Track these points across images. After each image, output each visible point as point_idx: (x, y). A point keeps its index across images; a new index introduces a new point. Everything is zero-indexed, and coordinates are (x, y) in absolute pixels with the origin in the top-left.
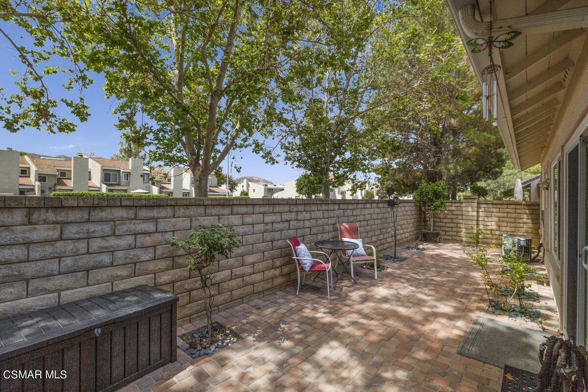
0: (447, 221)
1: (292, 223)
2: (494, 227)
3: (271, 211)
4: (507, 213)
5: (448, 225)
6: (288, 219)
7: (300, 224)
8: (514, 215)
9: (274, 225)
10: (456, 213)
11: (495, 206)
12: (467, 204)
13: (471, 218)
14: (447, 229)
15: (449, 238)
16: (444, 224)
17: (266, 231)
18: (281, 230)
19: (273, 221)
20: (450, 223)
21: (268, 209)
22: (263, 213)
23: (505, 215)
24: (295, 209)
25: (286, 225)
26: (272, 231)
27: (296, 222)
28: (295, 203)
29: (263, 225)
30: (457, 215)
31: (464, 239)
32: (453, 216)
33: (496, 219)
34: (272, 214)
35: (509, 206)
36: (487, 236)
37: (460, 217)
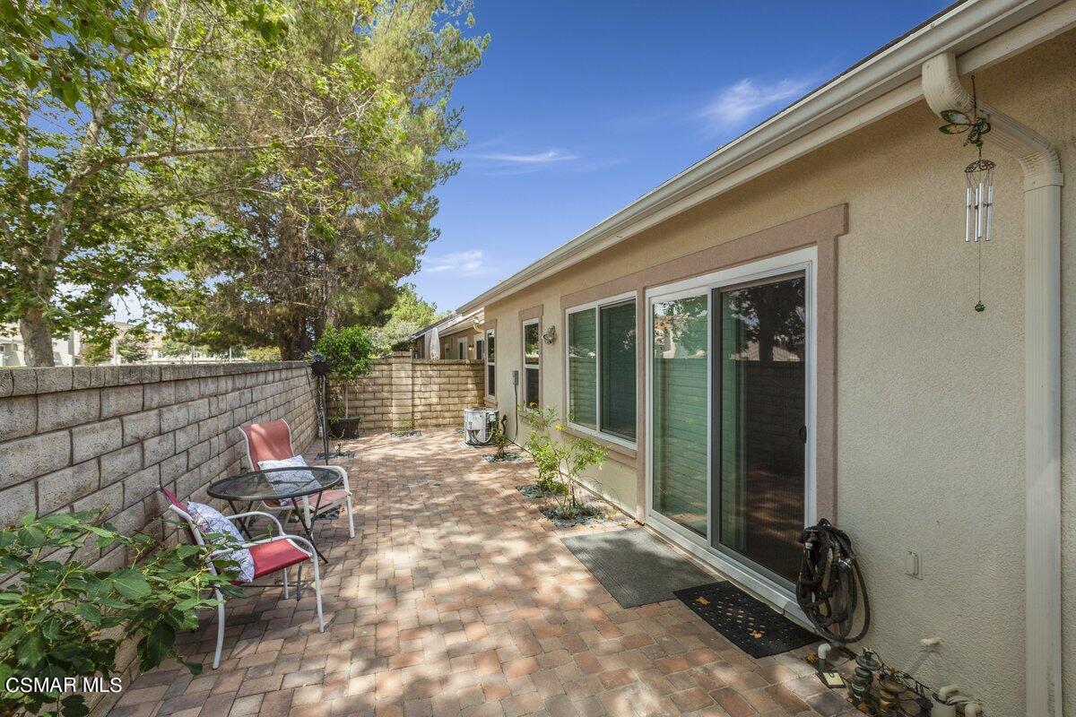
0: (367, 396)
1: (151, 444)
2: (435, 400)
3: (94, 413)
4: (449, 377)
5: (368, 403)
6: (141, 434)
7: (167, 445)
8: (457, 380)
9: (106, 463)
10: (380, 381)
11: (435, 368)
12: (399, 366)
13: (404, 388)
14: (368, 411)
15: (371, 425)
16: (361, 403)
17: (80, 493)
18: (123, 478)
19: (99, 450)
20: (371, 399)
21: (84, 408)
22: (69, 427)
23: (446, 380)
24: (156, 400)
25: (135, 455)
26: (99, 489)
27: (156, 440)
28: (156, 378)
29: (69, 471)
30: (382, 385)
31: (395, 424)
32: (376, 388)
33: (436, 387)
34: (98, 425)
35: (451, 367)
36: (425, 414)
37: (386, 388)
